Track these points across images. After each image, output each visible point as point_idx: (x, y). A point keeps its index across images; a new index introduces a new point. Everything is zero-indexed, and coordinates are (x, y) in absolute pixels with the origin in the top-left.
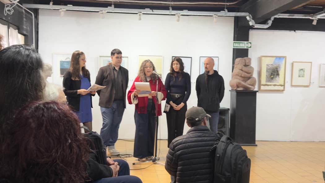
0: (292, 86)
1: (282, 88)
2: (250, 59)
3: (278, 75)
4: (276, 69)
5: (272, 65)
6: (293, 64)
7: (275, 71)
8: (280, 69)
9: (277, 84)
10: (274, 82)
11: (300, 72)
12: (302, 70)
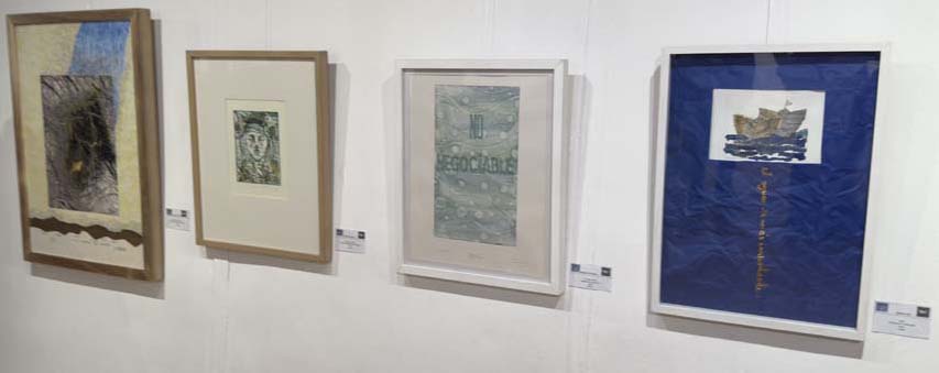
1: (132, 257)
3: (108, 154)
4: (91, 114)
5: (67, 78)
6: (192, 69)
7: (88, 124)
8: (114, 114)
9: (110, 227)
10: (89, 211)
11: (247, 136)
12: (254, 123)
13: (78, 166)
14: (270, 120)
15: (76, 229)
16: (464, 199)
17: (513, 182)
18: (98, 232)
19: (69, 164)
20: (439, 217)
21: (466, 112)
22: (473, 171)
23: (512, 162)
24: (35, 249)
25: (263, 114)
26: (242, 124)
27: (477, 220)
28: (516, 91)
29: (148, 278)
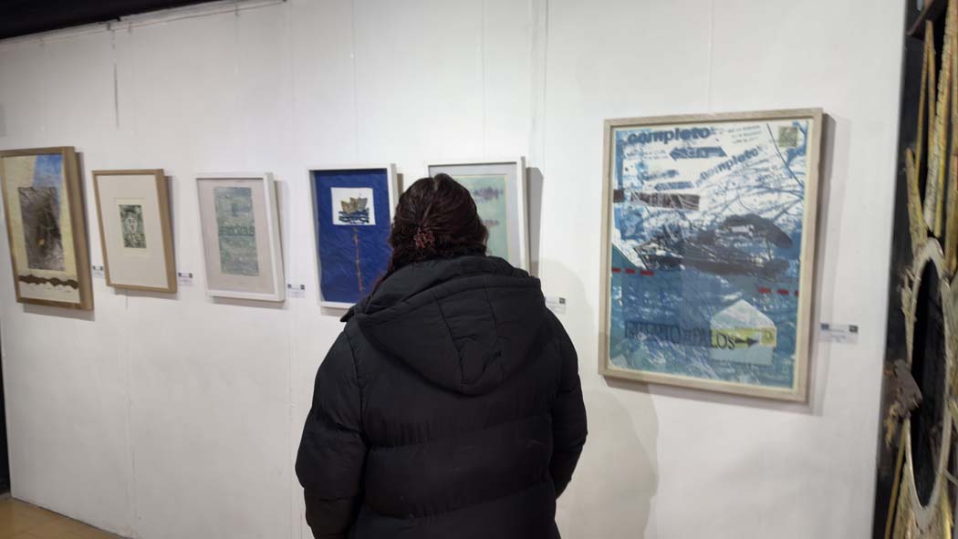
1: (72, 296)
3: (56, 234)
5: (32, 189)
6: (96, 182)
7: (45, 217)
8: (58, 209)
10: (50, 269)
11: (127, 220)
12: (129, 211)
13: (42, 242)
14: (137, 210)
15: (43, 281)
16: (234, 251)
17: (254, 241)
18: (55, 282)
19: (37, 240)
20: (223, 262)
21: (229, 202)
22: (236, 235)
23: (252, 229)
24: (23, 295)
25: (134, 207)
26: (124, 213)
27: (240, 262)
28: (249, 189)
29: (83, 308)
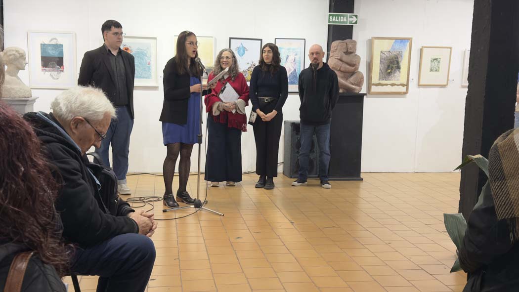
0: (419, 85)
1: (403, 89)
2: (355, 42)
4: (395, 59)
5: (389, 51)
6: (421, 50)
7: (394, 61)
8: (402, 59)
9: (397, 83)
10: (391, 80)
11: (433, 63)
12: (435, 60)
13: (389, 71)
19: (387, 70)
